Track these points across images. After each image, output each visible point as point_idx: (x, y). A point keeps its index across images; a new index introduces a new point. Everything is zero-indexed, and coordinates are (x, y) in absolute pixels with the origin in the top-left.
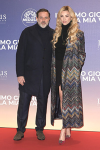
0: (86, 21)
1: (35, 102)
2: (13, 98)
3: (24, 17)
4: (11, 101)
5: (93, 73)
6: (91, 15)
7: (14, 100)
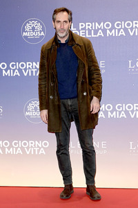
0: (111, 34)
1: (42, 149)
2: (11, 144)
3: (24, 31)
4: (9, 148)
5: (122, 106)
6: (118, 25)
7: (13, 147)
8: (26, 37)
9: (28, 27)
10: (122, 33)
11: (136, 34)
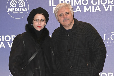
8: (11, 12)
9: (12, 4)
10: (98, 9)
11: (111, 10)
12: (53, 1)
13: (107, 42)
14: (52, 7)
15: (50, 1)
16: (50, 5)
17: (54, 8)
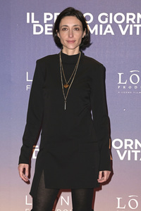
12: (33, 14)
13: (124, 87)
14: (31, 25)
15: (28, 14)
16: (28, 21)
17: (35, 26)
